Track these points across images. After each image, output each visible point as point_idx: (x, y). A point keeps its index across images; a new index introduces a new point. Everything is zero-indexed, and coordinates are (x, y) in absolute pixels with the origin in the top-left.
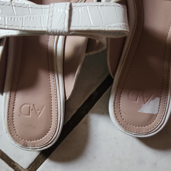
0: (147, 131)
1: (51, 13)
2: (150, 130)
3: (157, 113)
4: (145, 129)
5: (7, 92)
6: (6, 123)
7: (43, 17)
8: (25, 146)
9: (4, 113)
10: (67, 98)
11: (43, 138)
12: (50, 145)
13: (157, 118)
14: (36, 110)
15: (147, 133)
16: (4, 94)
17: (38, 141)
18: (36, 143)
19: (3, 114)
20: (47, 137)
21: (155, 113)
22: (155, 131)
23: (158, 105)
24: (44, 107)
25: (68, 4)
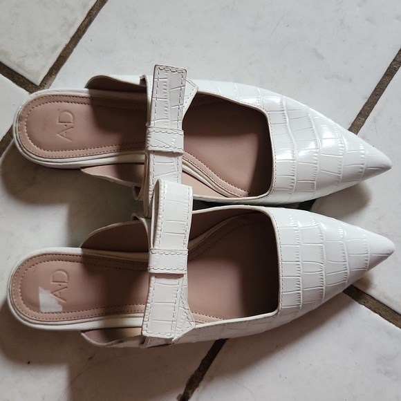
0: (16, 304)
1: (171, 131)
2: (18, 307)
3: (43, 311)
4: (19, 300)
5: (90, 93)
6: (49, 93)
7: (167, 122)
8: (20, 118)
9: (62, 91)
10: (82, 170)
11: (30, 141)
12: (21, 151)
13: (36, 313)
14: (67, 131)
15: (13, 305)
16: (87, 89)
17: (27, 134)
18: (23, 132)
19: (61, 89)
20: (31, 145)
21: (42, 310)
22: (18, 315)
23: (53, 311)
24: (70, 141)
25: (181, 151)
